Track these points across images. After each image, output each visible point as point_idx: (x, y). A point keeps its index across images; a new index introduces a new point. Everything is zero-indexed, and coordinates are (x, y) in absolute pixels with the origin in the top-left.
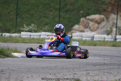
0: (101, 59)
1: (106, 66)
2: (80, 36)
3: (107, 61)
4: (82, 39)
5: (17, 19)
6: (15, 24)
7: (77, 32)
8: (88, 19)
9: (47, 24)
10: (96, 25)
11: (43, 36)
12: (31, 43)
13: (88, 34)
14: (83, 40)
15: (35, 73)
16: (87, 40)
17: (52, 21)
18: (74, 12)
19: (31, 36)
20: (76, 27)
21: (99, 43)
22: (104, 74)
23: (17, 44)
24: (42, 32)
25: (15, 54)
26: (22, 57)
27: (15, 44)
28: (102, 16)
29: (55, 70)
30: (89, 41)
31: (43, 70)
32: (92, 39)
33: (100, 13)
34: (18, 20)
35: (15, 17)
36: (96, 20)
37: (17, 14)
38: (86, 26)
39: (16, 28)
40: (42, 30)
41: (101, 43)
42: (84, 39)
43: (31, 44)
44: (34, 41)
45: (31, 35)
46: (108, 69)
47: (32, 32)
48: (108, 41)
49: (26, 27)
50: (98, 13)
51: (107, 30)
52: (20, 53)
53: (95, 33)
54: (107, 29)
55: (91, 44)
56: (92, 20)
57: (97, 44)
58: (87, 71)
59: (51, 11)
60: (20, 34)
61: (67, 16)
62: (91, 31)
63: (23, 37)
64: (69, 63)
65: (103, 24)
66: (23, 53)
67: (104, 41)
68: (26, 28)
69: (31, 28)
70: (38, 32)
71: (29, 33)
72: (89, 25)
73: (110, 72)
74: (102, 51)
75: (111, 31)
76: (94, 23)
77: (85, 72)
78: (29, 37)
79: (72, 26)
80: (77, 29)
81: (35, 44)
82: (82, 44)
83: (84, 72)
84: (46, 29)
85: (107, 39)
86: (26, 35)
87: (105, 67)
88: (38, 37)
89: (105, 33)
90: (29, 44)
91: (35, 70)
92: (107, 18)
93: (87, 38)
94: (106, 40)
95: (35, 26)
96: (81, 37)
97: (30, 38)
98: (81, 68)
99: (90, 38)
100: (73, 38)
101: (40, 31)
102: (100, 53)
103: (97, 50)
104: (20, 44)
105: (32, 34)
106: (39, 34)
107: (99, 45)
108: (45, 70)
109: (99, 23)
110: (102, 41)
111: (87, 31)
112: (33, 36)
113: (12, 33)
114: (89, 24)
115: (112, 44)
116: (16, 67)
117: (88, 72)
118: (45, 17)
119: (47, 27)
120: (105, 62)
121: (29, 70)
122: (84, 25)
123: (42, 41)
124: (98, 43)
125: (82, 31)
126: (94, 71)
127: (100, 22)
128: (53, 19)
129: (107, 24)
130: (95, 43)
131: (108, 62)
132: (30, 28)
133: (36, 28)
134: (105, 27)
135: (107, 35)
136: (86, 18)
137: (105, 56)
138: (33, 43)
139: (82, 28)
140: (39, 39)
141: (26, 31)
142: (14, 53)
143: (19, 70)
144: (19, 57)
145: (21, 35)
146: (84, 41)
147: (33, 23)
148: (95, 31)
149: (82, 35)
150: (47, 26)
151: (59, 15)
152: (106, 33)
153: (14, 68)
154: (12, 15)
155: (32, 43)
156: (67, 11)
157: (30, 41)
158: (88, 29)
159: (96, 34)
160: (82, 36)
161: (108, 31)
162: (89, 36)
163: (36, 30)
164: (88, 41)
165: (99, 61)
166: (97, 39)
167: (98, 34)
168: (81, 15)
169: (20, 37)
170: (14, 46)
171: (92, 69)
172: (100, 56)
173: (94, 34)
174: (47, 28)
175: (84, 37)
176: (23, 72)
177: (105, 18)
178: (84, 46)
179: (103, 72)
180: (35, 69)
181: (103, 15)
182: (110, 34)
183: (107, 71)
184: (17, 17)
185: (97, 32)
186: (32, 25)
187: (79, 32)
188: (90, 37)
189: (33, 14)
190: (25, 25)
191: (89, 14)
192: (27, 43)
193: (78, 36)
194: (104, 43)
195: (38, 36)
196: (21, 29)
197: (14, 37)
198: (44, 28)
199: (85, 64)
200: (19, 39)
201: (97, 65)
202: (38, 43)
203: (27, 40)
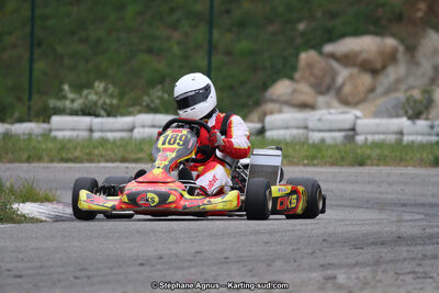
0: (384, 216)
1: (404, 249)
2: (298, 128)
3: (411, 224)
4: (307, 139)
5: (31, 61)
6: (26, 86)
7: (285, 109)
8: (332, 56)
10: (367, 79)
11: (141, 130)
12: (91, 161)
13: (330, 117)
14: (311, 141)
15: (108, 282)
16: (329, 141)
18: (271, 29)
19: (91, 130)
20: (282, 88)
21: (378, 151)
22: (397, 279)
23: (35, 165)
24: (140, 112)
25: (28, 209)
26: (57, 219)
27: (25, 165)
28: (390, 42)
29: (193, 270)
30: (336, 145)
31: (142, 268)
32: (346, 137)
34: (40, 65)
35: (27, 56)
37: (34, 43)
38: (325, 86)
39: (30, 99)
40: (140, 105)
41: (386, 153)
42: (315, 137)
43: (93, 165)
44: (103, 152)
45: (94, 128)
46: (413, 259)
47: (97, 116)
48: (413, 142)
49: (71, 96)
50: (372, 28)
51: (408, 99)
52: (47, 204)
53: (358, 113)
54: (408, 94)
55: (343, 158)
56: (347, 60)
57: (369, 157)
58: (328, 268)
59: (174, 26)
60: (45, 126)
61: (244, 45)
62: (346, 102)
63: (60, 134)
64: (252, 237)
65: (393, 73)
66: (58, 202)
67: (399, 142)
68: (73, 101)
69: (93, 97)
70: (123, 115)
71: (86, 120)
72: (333, 80)
73: (421, 270)
74: (390, 184)
75: (425, 102)
76: (355, 71)
77: (317, 275)
78: (85, 134)
79: (265, 87)
80: (283, 98)
81: (110, 165)
82: (306, 157)
83: (315, 275)
84: (157, 101)
85: (409, 134)
86: (73, 130)
87: (403, 251)
88: (124, 135)
89: (401, 112)
90: (88, 165)
91: (108, 271)
92: (411, 49)
93: (327, 135)
94: (407, 139)
95: (111, 89)
96: (301, 131)
97: (90, 139)
98: (303, 258)
99: (339, 136)
100: (269, 134)
101: (131, 109)
102: (382, 193)
103: (369, 183)
104: (45, 165)
106: (127, 120)
107: (375, 162)
108: (151, 271)
109: (375, 72)
111: (329, 106)
112: (102, 131)
113: (12, 123)
114: (334, 75)
115: (431, 157)
116: (29, 261)
117: (329, 272)
118: (150, 51)
119: (160, 93)
120: (403, 230)
121: (83, 273)
122: (312, 79)
123: (141, 150)
124: (375, 153)
125: (304, 106)
126: (357, 269)
127: (378, 65)
129: (408, 74)
130: (359, 151)
131: (416, 231)
132: (86, 97)
133: (112, 96)
134: (403, 87)
135: (410, 118)
136: (320, 53)
137: (404, 205)
139: (305, 91)
140: (124, 143)
141: (74, 113)
142: (24, 202)
143: (42, 271)
144: (42, 221)
145: (51, 130)
146: (314, 145)
147: (103, 76)
148: (361, 106)
149: (306, 120)
150: (159, 87)
151: (210, 40)
152: (406, 112)
153: (21, 265)
154: (14, 46)
155: (99, 162)
156: (241, 24)
157: (90, 154)
158: (330, 98)
159: (365, 117)
160: (306, 128)
161: (415, 102)
162: (335, 126)
163: (111, 105)
164: (329, 146)
165: (376, 228)
166: (370, 138)
167: (376, 115)
168: (299, 41)
169: (46, 135)
170: (22, 175)
171: (349, 260)
172: (381, 205)
173: (357, 118)
174: (161, 98)
175: (313, 130)
176: (60, 281)
177: (401, 48)
178: (315, 165)
179: (391, 273)
180: (111, 268)
181: (394, 36)
182: (424, 116)
183: (408, 266)
184: (32, 54)
185: (370, 107)
186: (96, 84)
187: (291, 110)
188: (340, 130)
189: (99, 41)
190: (66, 87)
191: (332, 37)
192: (75, 160)
193: (287, 128)
194: (398, 154)
195: (123, 131)
196: (52, 103)
197: (22, 137)
198: (149, 95)
199: (321, 239)
200: (44, 146)
201: (367, 245)
202: (123, 160)
203: (75, 148)
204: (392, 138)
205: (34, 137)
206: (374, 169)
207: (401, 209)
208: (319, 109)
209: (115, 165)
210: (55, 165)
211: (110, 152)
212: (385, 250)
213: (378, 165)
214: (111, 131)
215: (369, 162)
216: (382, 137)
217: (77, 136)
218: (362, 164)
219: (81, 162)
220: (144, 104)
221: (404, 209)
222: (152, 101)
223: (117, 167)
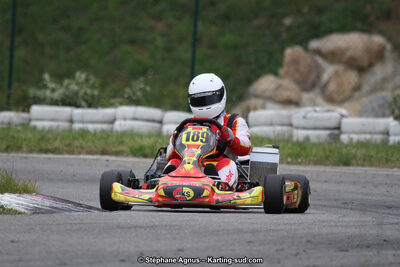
0: (368, 219)
1: (390, 253)
2: (282, 125)
4: (291, 136)
5: (12, 49)
6: (6, 73)
7: (269, 105)
8: (318, 52)
9: (144, 72)
10: (352, 77)
11: (123, 122)
12: (72, 152)
13: (315, 115)
14: (295, 139)
16: (313, 139)
17: (164, 59)
18: (257, 22)
19: (71, 121)
20: (266, 83)
21: (364, 151)
23: (13, 154)
24: (121, 104)
25: (6, 199)
26: (36, 211)
27: (5, 154)
28: (378, 40)
30: (320, 144)
32: (330, 135)
33: (367, 28)
34: (21, 53)
35: (7, 43)
36: (349, 54)
37: (15, 31)
38: (309, 82)
39: (10, 86)
40: (123, 97)
41: (372, 153)
42: (300, 134)
43: (73, 156)
44: (84, 144)
45: (74, 118)
47: (77, 106)
49: (52, 85)
50: (359, 25)
51: (395, 99)
52: (25, 195)
53: (344, 111)
54: (395, 94)
55: (327, 158)
56: (332, 56)
57: (355, 157)
59: (158, 18)
60: (25, 115)
61: (229, 38)
62: (331, 100)
63: (39, 124)
64: (235, 236)
65: (380, 71)
66: (37, 194)
67: (385, 142)
68: (53, 90)
69: (74, 87)
70: (105, 106)
71: (67, 111)
72: (319, 77)
74: (376, 186)
76: (340, 68)
78: (65, 125)
79: (249, 81)
80: (267, 94)
81: (90, 157)
82: (290, 155)
84: (139, 94)
85: (396, 135)
86: (53, 120)
88: (105, 126)
89: (387, 112)
90: (66, 156)
93: (312, 133)
94: (393, 139)
95: (93, 79)
96: (285, 128)
97: (70, 130)
98: (287, 258)
99: (324, 134)
101: (112, 101)
102: (367, 194)
103: (354, 183)
104: (25, 155)
105: (77, 112)
106: (109, 112)
107: (361, 162)
109: (362, 69)
110: (376, 146)
111: (314, 104)
112: (83, 122)
114: (319, 71)
116: (8, 254)
118: (132, 42)
119: (142, 86)
120: (388, 233)
122: (297, 76)
123: (122, 143)
124: (360, 153)
125: (289, 103)
127: (365, 63)
128: (169, 49)
129: (394, 74)
130: (344, 151)
132: (67, 88)
133: (93, 87)
134: (390, 86)
135: (396, 118)
136: (306, 49)
137: (389, 207)
138: (82, 150)
139: (289, 89)
140: (105, 135)
141: (54, 103)
142: (2, 193)
144: (20, 213)
145: (30, 120)
146: (298, 144)
147: (84, 66)
148: (346, 104)
149: (290, 117)
150: (142, 79)
151: (195, 33)
152: (393, 112)
155: (80, 153)
156: (227, 17)
157: (69, 145)
158: (314, 95)
159: (351, 116)
160: (291, 125)
162: (319, 124)
163: (93, 96)
164: (314, 144)
166: (355, 137)
167: (361, 114)
168: (284, 36)
169: (26, 125)
172: (363, 207)
173: (342, 116)
174: (143, 90)
175: (297, 128)
177: (389, 47)
178: (299, 164)
181: (382, 33)
184: (12, 42)
185: (356, 105)
186: (78, 74)
187: (276, 106)
188: (326, 129)
189: (81, 30)
190: (47, 76)
191: (319, 32)
192: (54, 151)
193: (271, 124)
194: (384, 154)
195: (103, 122)
196: (33, 92)
198: (131, 87)
199: (304, 240)
200: (23, 136)
201: (352, 247)
202: (104, 152)
203: (56, 139)
204: (378, 138)
205: (13, 127)
206: (359, 170)
207: (387, 211)
208: (304, 106)
209: (95, 157)
210: (35, 155)
211: (90, 144)
212: (371, 253)
213: (363, 166)
214: (92, 122)
215: (354, 161)
216: (368, 136)
217: (58, 127)
218: (347, 163)
219: (61, 153)
220: (126, 95)
221: (390, 211)
222: (134, 94)
223: (97, 160)
